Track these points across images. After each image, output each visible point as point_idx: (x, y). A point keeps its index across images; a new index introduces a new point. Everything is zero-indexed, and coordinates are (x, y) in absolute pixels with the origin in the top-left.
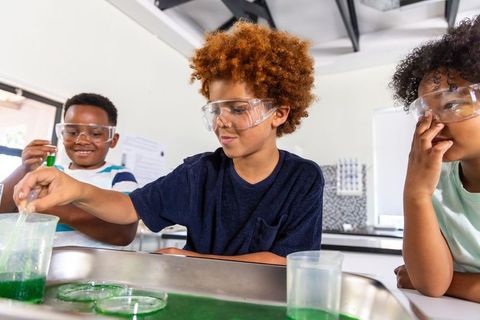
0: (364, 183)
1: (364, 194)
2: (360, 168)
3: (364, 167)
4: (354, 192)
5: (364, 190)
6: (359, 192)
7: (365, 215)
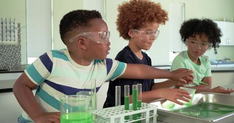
0: (19, 37)
1: (19, 44)
2: (16, 26)
3: (19, 25)
4: (12, 42)
5: (19, 41)
6: (16, 43)
7: (20, 58)
